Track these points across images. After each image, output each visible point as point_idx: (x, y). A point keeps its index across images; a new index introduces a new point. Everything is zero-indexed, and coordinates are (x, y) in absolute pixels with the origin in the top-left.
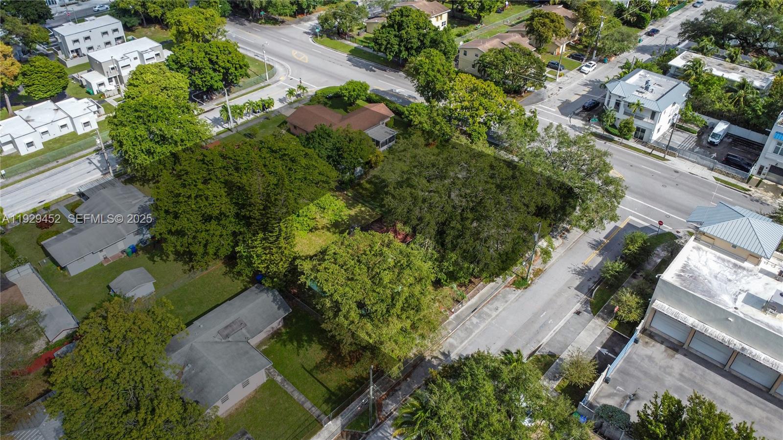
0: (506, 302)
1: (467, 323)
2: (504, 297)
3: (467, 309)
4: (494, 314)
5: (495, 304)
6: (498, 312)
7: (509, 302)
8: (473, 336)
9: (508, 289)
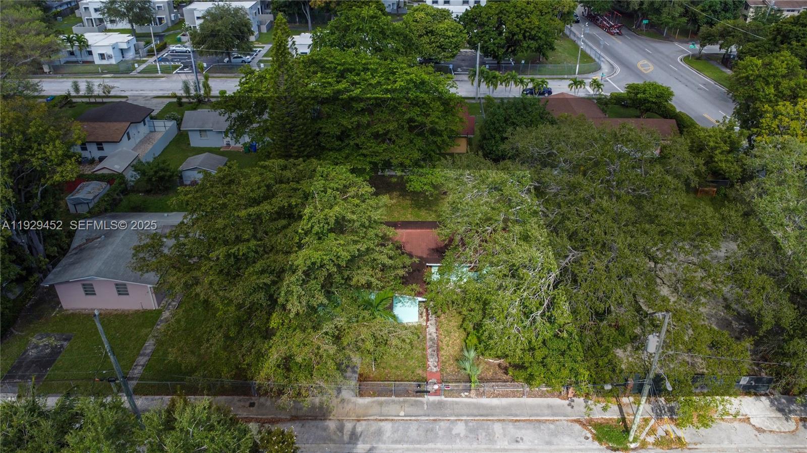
0: (549, 443)
1: (442, 423)
2: (554, 434)
3: (468, 405)
4: (502, 444)
5: (523, 431)
6: (515, 446)
7: (553, 447)
8: (426, 446)
9: (577, 427)
